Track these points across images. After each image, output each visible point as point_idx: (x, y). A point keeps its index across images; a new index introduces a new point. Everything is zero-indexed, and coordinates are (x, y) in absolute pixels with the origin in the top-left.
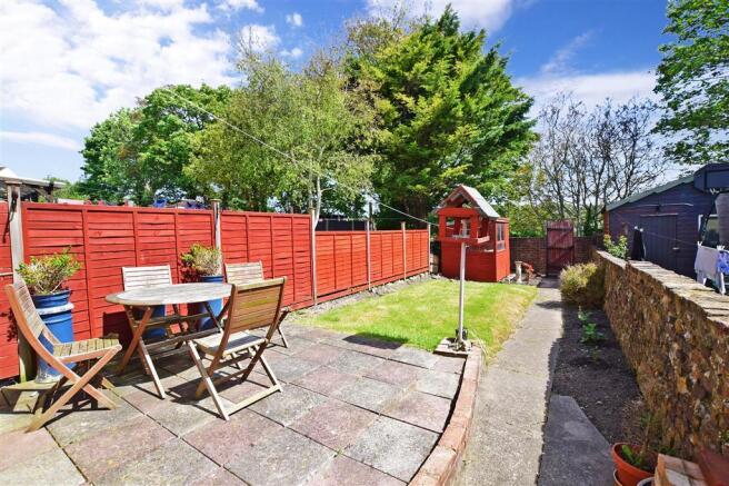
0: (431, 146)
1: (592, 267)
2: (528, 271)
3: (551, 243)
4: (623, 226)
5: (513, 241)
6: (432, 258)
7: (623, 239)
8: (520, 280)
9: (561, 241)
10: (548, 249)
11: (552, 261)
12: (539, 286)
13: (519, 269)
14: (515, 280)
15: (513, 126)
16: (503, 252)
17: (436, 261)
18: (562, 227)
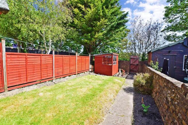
0: (92, 26)
1: (147, 75)
2: (123, 72)
3: (131, 63)
4: (157, 58)
5: (120, 62)
6: (91, 66)
7: (157, 63)
8: (120, 76)
9: (135, 62)
10: (131, 65)
11: (131, 68)
12: (126, 78)
13: (120, 71)
14: (118, 75)
15: (120, 21)
16: (115, 65)
17: (93, 67)
18: (135, 58)
